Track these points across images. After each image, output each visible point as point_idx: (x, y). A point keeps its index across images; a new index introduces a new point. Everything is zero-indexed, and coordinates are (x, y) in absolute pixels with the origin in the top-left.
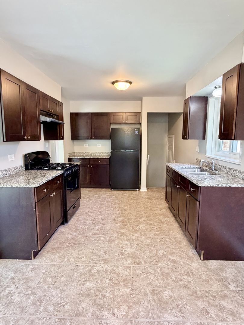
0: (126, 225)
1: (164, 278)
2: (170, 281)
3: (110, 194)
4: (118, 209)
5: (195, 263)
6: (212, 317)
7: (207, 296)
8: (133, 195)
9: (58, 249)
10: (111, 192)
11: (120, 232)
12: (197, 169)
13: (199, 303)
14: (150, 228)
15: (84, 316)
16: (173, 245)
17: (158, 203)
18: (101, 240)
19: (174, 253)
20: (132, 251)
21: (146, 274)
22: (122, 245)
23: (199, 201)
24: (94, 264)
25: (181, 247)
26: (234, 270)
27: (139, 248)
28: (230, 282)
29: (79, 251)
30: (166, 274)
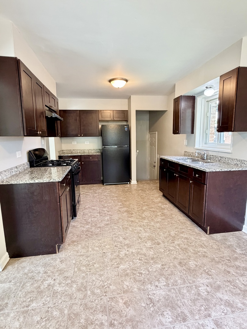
0: (132, 214)
1: (184, 252)
2: (190, 254)
3: (103, 188)
4: (118, 201)
5: (203, 238)
6: (234, 275)
7: (223, 261)
8: (126, 188)
9: (78, 241)
10: (104, 187)
11: (129, 220)
12: (189, 160)
13: (220, 266)
14: (154, 214)
15: (132, 292)
16: (179, 226)
17: (151, 193)
18: (115, 229)
19: (183, 232)
20: (147, 234)
21: (168, 251)
22: (137, 231)
23: (206, 185)
24: (119, 250)
26: (234, 238)
27: (152, 231)
28: (236, 248)
29: (99, 240)
30: (185, 248)
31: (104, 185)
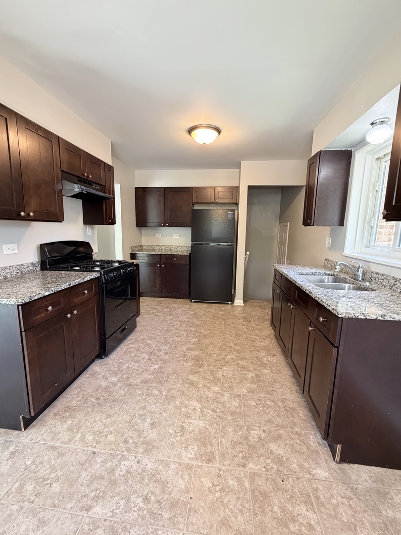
0: (201, 367)
2: (268, 519)
3: (187, 308)
4: (194, 335)
5: (322, 469)
8: (221, 311)
9: (74, 410)
10: (190, 305)
11: (188, 379)
12: (327, 277)
14: (241, 374)
16: (278, 416)
17: (259, 327)
18: (152, 395)
19: (280, 437)
20: (201, 424)
21: (220, 490)
22: (187, 409)
23: (338, 347)
24: (125, 453)
25: (295, 424)
27: (215, 419)
29: (109, 416)
30: (261, 493)
31: (191, 302)
